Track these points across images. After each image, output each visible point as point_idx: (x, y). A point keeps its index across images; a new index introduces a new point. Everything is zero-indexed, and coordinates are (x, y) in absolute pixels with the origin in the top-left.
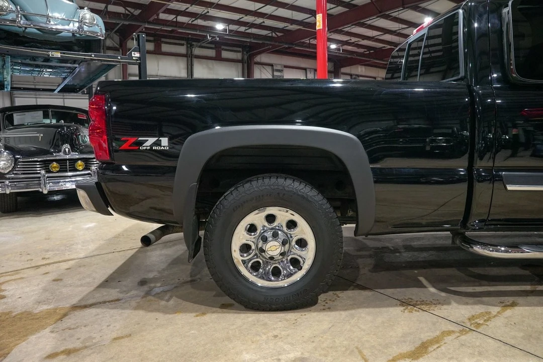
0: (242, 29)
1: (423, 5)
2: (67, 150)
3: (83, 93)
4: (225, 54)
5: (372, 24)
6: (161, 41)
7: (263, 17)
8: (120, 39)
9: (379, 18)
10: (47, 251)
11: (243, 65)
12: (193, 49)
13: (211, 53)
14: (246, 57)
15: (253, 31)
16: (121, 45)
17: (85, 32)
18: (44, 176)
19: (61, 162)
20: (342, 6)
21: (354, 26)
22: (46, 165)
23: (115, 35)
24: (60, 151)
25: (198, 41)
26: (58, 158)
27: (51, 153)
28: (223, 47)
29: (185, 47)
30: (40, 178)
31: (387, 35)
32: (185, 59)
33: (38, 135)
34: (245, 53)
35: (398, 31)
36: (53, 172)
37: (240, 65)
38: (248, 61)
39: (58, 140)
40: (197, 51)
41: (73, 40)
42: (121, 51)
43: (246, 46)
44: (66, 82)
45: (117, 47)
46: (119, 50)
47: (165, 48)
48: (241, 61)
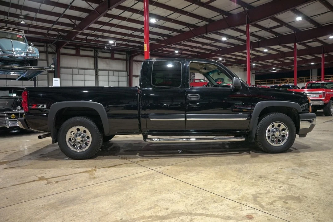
0: (124, 43)
1: (220, 31)
2: (19, 109)
3: (31, 80)
4: (116, 56)
5: (196, 40)
6: (79, 49)
7: (135, 37)
8: (56, 48)
9: (198, 38)
10: (7, 148)
11: (127, 62)
12: (98, 53)
13: (109, 55)
14: (128, 58)
15: (130, 44)
16: (57, 51)
17: (30, 57)
18: (8, 120)
19: (16, 114)
20: (176, 32)
21: (185, 42)
22: (9, 115)
23: (53, 46)
24: (16, 109)
25: (101, 49)
26: (15, 112)
27: (12, 110)
28: (115, 52)
29: (93, 52)
30: (6, 121)
31: (205, 46)
32: (93, 59)
33: (6, 102)
34: (128, 55)
35: (211, 44)
36: (12, 119)
37: (125, 62)
38: (129, 59)
39: (15, 104)
40: (100, 54)
41: (24, 60)
42: (56, 54)
43: (128, 51)
44: (22, 76)
45: (54, 52)
46: (55, 54)
47: (82, 53)
48: (126, 60)
